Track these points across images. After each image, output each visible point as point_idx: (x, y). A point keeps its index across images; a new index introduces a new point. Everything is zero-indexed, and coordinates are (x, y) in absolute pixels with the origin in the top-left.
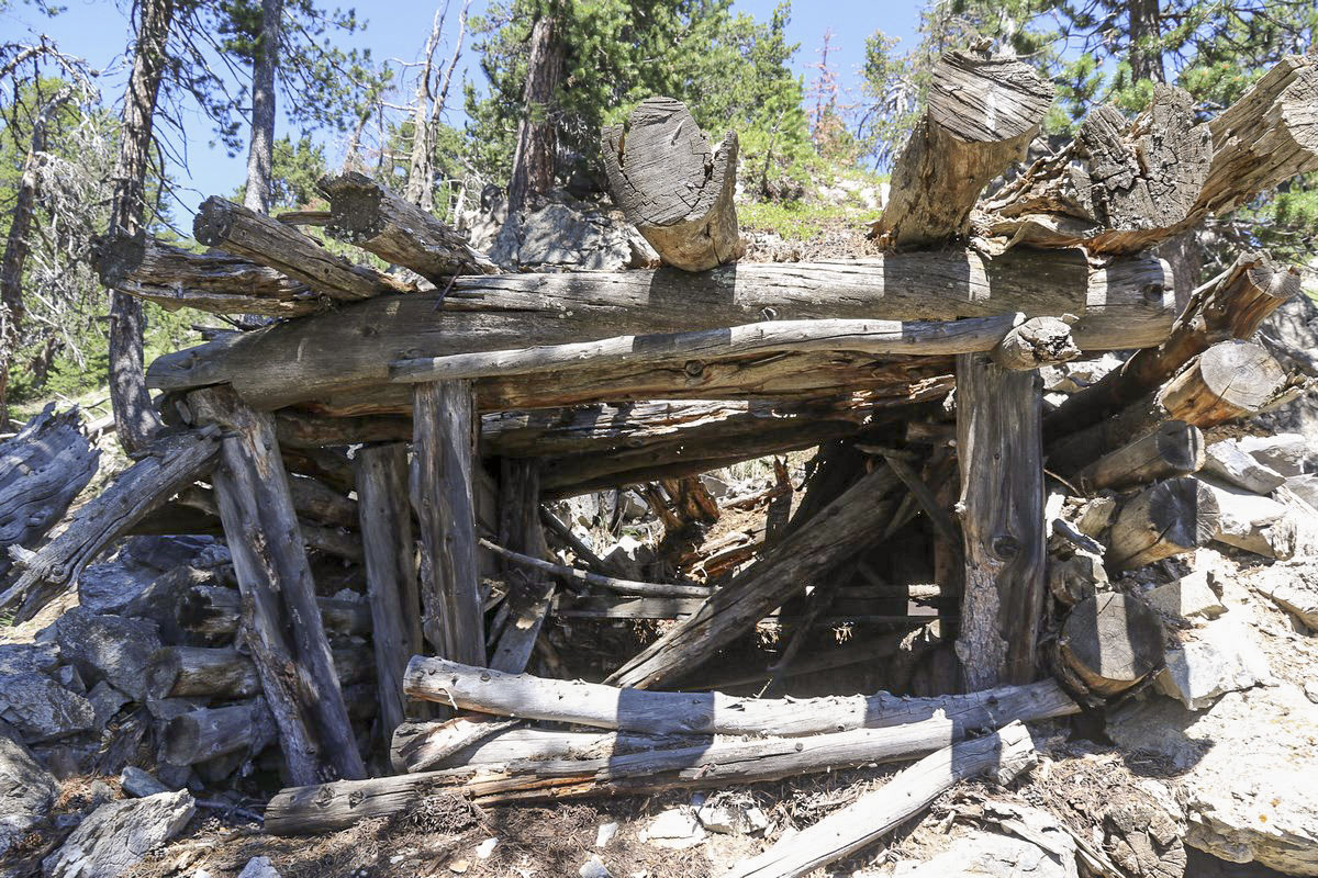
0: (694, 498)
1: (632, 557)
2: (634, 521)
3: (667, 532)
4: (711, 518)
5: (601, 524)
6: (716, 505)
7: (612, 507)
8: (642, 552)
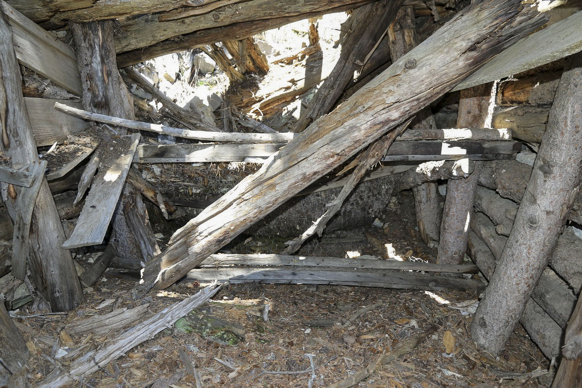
0: (250, 56)
1: (206, 103)
2: (207, 75)
3: (231, 82)
4: (263, 71)
5: (182, 78)
6: (266, 61)
7: (189, 65)
8: (213, 98)
